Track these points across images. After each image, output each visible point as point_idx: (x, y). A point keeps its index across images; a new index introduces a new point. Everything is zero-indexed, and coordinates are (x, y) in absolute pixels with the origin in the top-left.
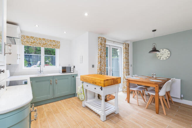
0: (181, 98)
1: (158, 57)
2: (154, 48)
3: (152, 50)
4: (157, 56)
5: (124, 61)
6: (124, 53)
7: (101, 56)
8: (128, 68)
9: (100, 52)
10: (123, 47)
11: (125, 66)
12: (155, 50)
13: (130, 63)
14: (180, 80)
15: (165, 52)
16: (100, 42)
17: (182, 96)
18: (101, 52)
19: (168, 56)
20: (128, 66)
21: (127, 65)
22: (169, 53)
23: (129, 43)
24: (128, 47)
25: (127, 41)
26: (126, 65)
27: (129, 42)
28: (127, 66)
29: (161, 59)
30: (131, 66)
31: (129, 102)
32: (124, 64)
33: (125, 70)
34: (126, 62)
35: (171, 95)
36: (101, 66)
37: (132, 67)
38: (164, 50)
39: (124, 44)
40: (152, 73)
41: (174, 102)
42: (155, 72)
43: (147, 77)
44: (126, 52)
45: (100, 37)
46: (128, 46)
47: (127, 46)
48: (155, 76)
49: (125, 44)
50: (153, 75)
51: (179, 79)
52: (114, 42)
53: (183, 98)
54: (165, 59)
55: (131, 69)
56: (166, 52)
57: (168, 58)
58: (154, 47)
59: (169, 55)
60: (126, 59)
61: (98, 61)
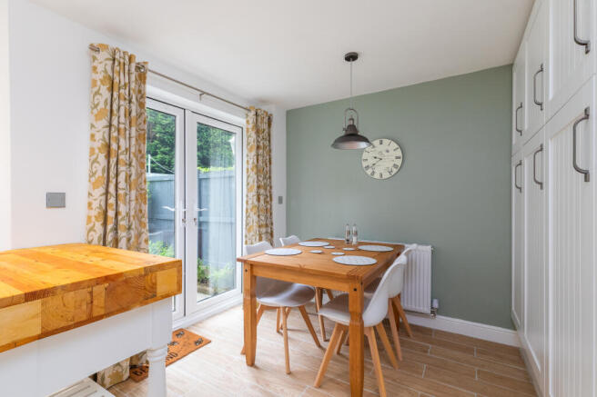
0: (432, 312)
1: (367, 167)
2: (350, 126)
3: (343, 133)
4: (365, 164)
5: (251, 180)
6: (250, 150)
7: (109, 146)
8: (269, 212)
9: (104, 122)
10: (248, 122)
11: (256, 203)
12: (352, 135)
13: (274, 191)
14: (428, 248)
15: (388, 151)
16: (100, 68)
17: (436, 305)
18: (110, 126)
19: (395, 166)
20: (266, 202)
21: (262, 198)
22: (399, 153)
23: (273, 113)
24: (266, 126)
25: (263, 101)
26: (259, 200)
27: (271, 109)
28: (262, 202)
29: (377, 176)
30: (280, 200)
31: (251, 363)
32: (251, 195)
33: (255, 218)
34: (259, 187)
35: (405, 304)
36: (112, 201)
37: (284, 204)
38: (386, 141)
39: (249, 110)
40: (347, 228)
41: (412, 326)
42: (355, 225)
43: (331, 242)
44: (258, 147)
45: (105, 47)
46: (266, 120)
47: (262, 122)
48: (354, 240)
49: (253, 113)
50: (349, 233)
51: (427, 244)
52: (203, 93)
53: (438, 310)
54: (386, 175)
55: (278, 212)
56: (391, 152)
57: (395, 170)
58: (351, 123)
59: (399, 162)
60: (258, 172)
61: (92, 174)
